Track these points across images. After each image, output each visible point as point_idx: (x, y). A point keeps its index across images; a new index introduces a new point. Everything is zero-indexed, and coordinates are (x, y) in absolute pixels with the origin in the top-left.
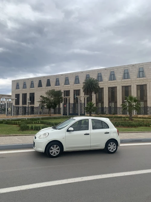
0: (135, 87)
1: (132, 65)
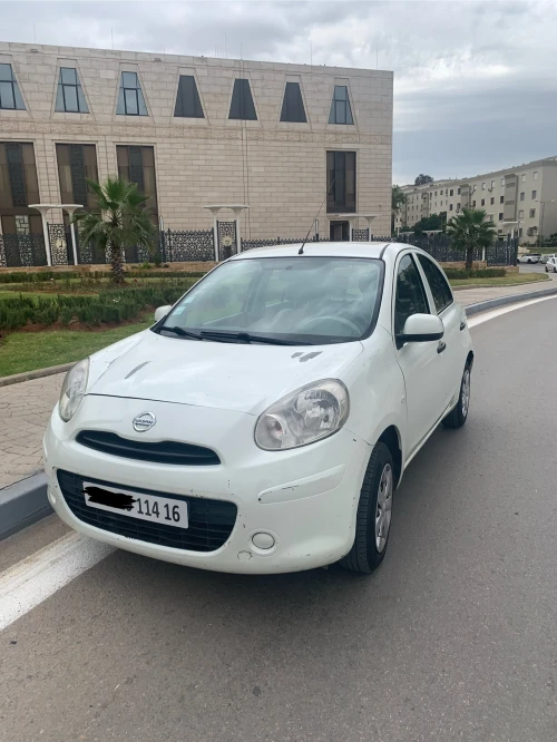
0: (51, 150)
1: (28, 49)
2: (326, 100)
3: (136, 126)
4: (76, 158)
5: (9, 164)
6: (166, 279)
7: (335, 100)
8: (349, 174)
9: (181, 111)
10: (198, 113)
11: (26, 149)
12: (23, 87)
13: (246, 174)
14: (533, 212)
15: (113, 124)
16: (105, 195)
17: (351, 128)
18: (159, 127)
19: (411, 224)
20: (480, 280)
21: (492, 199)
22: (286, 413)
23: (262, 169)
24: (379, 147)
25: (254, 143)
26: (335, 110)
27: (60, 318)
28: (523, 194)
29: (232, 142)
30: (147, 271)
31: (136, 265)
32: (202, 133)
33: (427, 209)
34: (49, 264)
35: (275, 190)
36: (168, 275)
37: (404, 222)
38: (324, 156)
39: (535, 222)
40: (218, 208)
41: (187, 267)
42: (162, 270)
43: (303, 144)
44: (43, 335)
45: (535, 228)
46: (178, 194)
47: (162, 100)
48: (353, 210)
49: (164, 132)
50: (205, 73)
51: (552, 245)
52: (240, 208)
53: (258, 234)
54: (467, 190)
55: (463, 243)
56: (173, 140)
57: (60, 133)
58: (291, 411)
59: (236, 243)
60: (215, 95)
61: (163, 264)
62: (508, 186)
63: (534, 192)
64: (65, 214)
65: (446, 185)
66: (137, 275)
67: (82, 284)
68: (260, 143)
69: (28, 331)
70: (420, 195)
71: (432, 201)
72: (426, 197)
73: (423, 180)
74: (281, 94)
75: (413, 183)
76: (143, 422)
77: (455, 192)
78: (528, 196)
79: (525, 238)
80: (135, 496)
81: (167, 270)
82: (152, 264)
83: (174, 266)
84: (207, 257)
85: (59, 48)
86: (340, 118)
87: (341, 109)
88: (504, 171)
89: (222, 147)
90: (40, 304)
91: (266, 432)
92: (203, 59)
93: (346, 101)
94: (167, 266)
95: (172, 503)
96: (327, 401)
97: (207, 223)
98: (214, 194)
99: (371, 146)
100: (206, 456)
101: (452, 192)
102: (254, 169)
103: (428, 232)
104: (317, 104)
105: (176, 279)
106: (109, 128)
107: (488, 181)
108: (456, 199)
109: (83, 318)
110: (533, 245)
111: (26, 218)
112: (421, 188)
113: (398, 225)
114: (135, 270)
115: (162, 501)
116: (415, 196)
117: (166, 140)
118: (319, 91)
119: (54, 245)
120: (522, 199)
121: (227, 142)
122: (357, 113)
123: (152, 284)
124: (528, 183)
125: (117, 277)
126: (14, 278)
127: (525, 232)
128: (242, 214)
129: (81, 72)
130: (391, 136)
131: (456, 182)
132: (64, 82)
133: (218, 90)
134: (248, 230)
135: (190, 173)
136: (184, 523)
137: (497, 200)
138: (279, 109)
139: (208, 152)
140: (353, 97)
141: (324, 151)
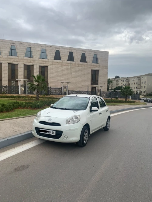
0: (23, 66)
1: (20, 43)
2: (92, 58)
3: (44, 61)
4: (29, 68)
5: (12, 69)
6: (49, 99)
7: (94, 58)
8: (97, 76)
9: (55, 59)
10: (60, 59)
11: (16, 66)
12: (17, 51)
13: (71, 74)
14: (145, 87)
15: (38, 61)
16: (37, 79)
17: (98, 64)
18: (50, 62)
19: (113, 88)
20: (128, 103)
21: (134, 83)
22: (71, 120)
23: (75, 73)
24: (105, 69)
25: (73, 67)
26: (94, 60)
27: (26, 107)
28: (142, 82)
29: (68, 67)
30: (44, 97)
31: (42, 95)
32: (60, 64)
33: (118, 85)
34: (19, 94)
35: (78, 78)
36: (49, 98)
37: (111, 88)
38: (91, 71)
39: (145, 89)
40: (63, 82)
41: (55, 96)
42: (48, 97)
43: (85, 68)
44: (23, 110)
45: (145, 91)
46: (53, 78)
47: (51, 55)
48: (97, 84)
49: (51, 63)
50: (62, 50)
51: (150, 96)
52: (69, 83)
53: (73, 89)
54: (128, 80)
55: (124, 94)
56: (53, 65)
57: (25, 62)
58: (72, 119)
59: (67, 91)
60: (64, 55)
61: (48, 95)
62: (138, 80)
63: (145, 82)
64: (24, 82)
65: (123, 79)
66: (42, 98)
67: (29, 99)
68: (75, 67)
69: (19, 109)
70: (116, 81)
71: (119, 83)
72: (117, 82)
73: (117, 77)
74: (81, 55)
75: (114, 78)
76: (50, 120)
77: (125, 81)
78: (144, 83)
79: (143, 93)
80: (49, 131)
81: (49, 97)
82: (46, 95)
83: (51, 96)
84: (60, 94)
85: (27, 43)
86: (95, 61)
87: (95, 60)
88: (137, 76)
89: (65, 68)
90: (21, 103)
91: (68, 122)
92: (62, 47)
93: (97, 58)
94: (49, 96)
95: (53, 131)
96: (77, 118)
97: (60, 86)
98: (62, 79)
99: (103, 69)
100: (59, 125)
101: (124, 81)
102: (73, 73)
103: (117, 91)
104: (89, 58)
105: (52, 99)
106: (37, 62)
107: (133, 79)
108: (125, 83)
109: (31, 107)
110: (145, 95)
111: (14, 82)
112: (116, 79)
113: (110, 88)
114: (41, 96)
115: (52, 131)
116: (114, 81)
117: (51, 65)
118: (90, 55)
119: (21, 89)
120: (142, 83)
121: (66, 66)
122: (99, 61)
123: (46, 100)
124: (143, 80)
125: (37, 98)
126: (11, 97)
127: (143, 92)
128: (69, 84)
129: (32, 48)
130: (108, 67)
131: (125, 78)
132: (28, 50)
133: (65, 54)
134: (70, 88)
135: (57, 73)
136: (55, 134)
137: (136, 83)
138: (80, 59)
139: (62, 68)
140: (99, 57)
141: (91, 70)
